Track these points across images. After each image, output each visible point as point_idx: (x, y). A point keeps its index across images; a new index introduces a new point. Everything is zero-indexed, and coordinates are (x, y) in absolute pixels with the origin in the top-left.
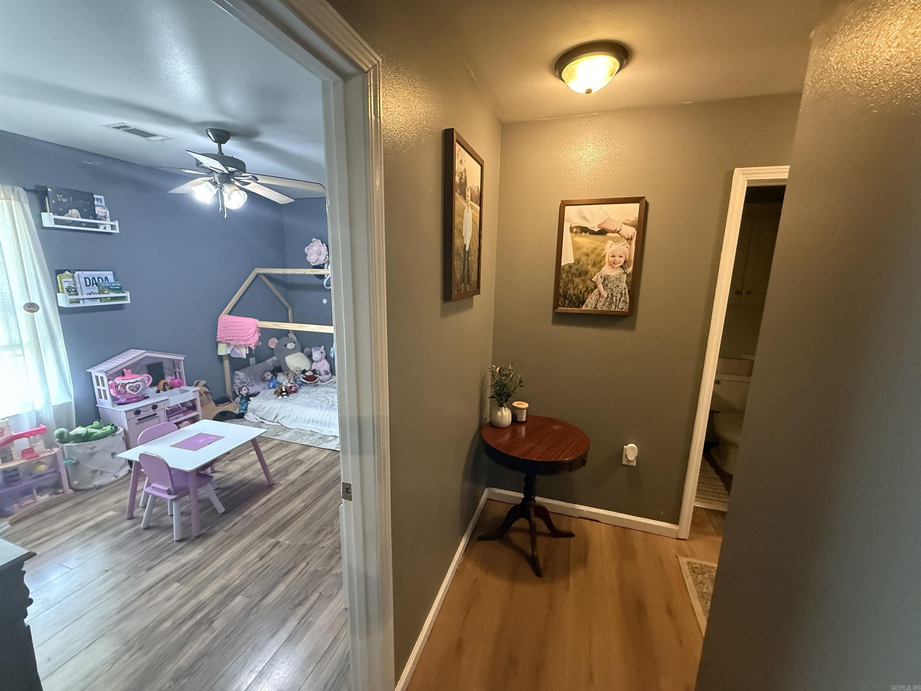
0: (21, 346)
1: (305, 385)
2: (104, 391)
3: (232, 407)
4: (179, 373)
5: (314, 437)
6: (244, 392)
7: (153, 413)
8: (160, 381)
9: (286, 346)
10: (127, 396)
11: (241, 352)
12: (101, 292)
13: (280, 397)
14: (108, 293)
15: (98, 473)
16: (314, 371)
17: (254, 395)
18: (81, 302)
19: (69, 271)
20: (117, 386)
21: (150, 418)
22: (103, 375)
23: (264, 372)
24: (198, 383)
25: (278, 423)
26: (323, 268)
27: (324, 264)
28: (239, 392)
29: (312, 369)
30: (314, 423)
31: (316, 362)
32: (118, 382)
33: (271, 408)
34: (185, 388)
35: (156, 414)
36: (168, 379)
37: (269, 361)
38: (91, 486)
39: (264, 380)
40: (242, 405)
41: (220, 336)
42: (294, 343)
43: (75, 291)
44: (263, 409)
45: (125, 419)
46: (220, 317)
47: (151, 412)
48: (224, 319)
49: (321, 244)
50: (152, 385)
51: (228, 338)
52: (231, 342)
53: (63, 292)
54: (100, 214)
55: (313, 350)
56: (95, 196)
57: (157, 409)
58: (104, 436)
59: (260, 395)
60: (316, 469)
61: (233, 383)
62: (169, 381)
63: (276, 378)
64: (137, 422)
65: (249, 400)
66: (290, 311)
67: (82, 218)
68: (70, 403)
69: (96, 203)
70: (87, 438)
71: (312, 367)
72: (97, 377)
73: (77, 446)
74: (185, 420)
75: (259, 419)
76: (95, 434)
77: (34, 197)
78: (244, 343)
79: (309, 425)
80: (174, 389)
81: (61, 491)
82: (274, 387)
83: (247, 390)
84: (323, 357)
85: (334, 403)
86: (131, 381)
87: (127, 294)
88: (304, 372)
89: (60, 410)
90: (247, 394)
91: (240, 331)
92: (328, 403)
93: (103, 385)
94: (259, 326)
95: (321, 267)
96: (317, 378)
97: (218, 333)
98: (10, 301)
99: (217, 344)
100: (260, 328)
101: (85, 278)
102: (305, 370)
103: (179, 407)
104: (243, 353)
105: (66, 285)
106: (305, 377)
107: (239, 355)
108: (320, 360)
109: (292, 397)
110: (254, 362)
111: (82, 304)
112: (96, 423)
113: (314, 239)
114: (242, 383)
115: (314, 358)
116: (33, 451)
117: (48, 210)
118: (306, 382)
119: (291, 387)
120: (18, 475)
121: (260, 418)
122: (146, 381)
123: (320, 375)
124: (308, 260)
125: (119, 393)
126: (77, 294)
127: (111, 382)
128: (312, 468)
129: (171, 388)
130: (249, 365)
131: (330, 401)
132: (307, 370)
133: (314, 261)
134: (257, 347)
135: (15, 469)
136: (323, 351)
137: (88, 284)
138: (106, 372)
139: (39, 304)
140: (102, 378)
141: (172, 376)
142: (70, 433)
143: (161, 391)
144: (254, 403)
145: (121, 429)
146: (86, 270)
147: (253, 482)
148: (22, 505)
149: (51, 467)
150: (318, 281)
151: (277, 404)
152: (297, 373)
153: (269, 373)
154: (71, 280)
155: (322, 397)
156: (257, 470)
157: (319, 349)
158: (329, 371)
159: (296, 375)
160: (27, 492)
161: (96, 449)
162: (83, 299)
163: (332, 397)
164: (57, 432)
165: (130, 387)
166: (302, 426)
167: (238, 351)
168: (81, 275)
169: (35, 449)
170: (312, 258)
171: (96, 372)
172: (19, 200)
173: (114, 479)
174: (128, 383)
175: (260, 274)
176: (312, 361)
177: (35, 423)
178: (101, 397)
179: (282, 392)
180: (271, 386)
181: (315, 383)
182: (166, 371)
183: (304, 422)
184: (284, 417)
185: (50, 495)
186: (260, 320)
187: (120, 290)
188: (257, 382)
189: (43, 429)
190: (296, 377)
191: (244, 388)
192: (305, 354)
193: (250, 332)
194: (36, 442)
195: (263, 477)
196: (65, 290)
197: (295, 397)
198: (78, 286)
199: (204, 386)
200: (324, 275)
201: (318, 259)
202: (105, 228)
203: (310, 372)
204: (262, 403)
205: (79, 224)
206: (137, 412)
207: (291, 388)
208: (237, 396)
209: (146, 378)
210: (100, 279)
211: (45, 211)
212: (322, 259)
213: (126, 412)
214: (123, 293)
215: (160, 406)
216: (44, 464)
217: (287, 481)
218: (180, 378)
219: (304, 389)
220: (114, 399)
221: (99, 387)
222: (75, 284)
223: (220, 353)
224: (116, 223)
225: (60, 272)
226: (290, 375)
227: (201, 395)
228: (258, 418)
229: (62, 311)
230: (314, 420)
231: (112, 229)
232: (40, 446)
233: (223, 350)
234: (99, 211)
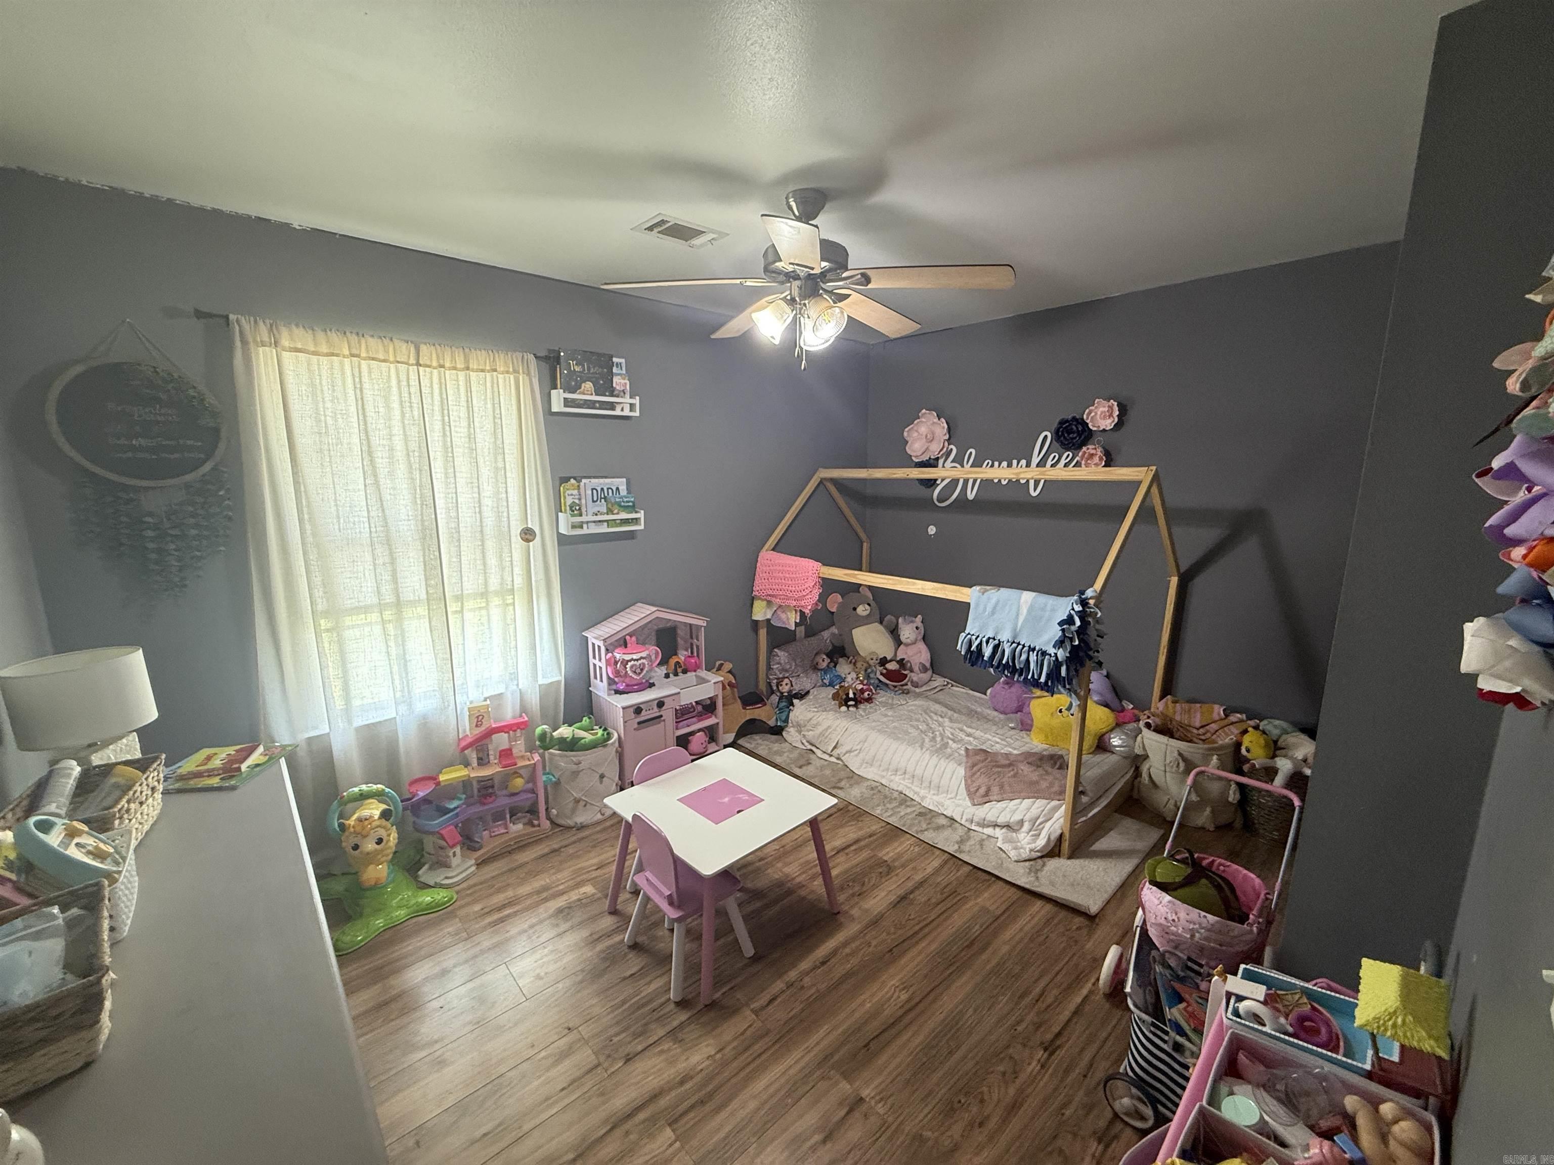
0: (512, 592)
1: (884, 688)
2: (600, 668)
3: (765, 713)
4: (698, 647)
5: (909, 810)
6: (785, 688)
7: (658, 714)
8: (671, 657)
9: (855, 609)
10: (627, 680)
11: (788, 619)
12: (610, 511)
13: (844, 708)
14: (618, 513)
15: (582, 803)
16: (901, 662)
17: (801, 696)
18: (585, 526)
19: (575, 478)
20: (616, 663)
21: (651, 722)
22: (601, 644)
23: (817, 654)
24: (721, 665)
25: (838, 759)
26: (936, 466)
27: (937, 459)
28: (778, 687)
29: (898, 659)
30: (907, 776)
31: (907, 645)
32: (618, 656)
33: (829, 727)
34: (703, 673)
35: (661, 716)
36: (682, 656)
37: (826, 634)
38: (570, 822)
39: (815, 668)
40: (781, 710)
41: (759, 586)
42: (869, 605)
43: (580, 509)
44: (815, 726)
45: (622, 719)
46: (761, 554)
47: (655, 712)
48: (768, 558)
49: (936, 420)
50: (661, 664)
51: (771, 592)
52: (773, 599)
53: (565, 512)
54: (618, 388)
55: (900, 620)
56: (615, 360)
57: (664, 708)
58: (593, 745)
59: (810, 697)
60: (920, 897)
61: (769, 668)
62: (683, 658)
63: (835, 667)
64: (636, 726)
65: (792, 704)
66: (865, 545)
67: (596, 395)
68: (559, 682)
69: (615, 370)
70: (571, 745)
71: (898, 654)
72: (593, 644)
73: (560, 756)
74: (699, 730)
75: (806, 744)
76: (583, 741)
77: (545, 366)
78: (795, 603)
79: (897, 778)
80: (689, 674)
81: (536, 822)
82: (831, 685)
83: (789, 685)
84: (921, 637)
85: (945, 740)
86: (635, 657)
87: (641, 515)
88: (883, 662)
89: (546, 691)
90: (790, 691)
91: (790, 582)
92: (933, 739)
93: (600, 660)
94: (821, 575)
95: (931, 463)
96: (906, 676)
97: (756, 582)
98: (506, 526)
99: (753, 599)
100: (823, 579)
101: (592, 489)
102: (885, 658)
103: (693, 706)
104: (791, 620)
105: (569, 501)
106: (885, 671)
107: (784, 623)
108: (914, 643)
109: (864, 710)
110: (803, 634)
111: (585, 531)
112: (586, 721)
113: (924, 411)
114: (784, 670)
115: (903, 638)
116: (512, 754)
117: (559, 386)
118: (888, 682)
119: (862, 691)
120: (493, 787)
121: (808, 742)
122: (653, 657)
123: (912, 671)
124: (909, 452)
125: (617, 673)
126: (581, 515)
127: (610, 655)
128: (912, 892)
129: (685, 672)
130: (795, 640)
131: (937, 733)
132: (889, 658)
133: (920, 453)
134: (814, 612)
135: (490, 778)
136: (920, 625)
137: (595, 499)
138: (604, 640)
139: (537, 530)
140: (599, 647)
141: (687, 650)
142: (554, 734)
143: (671, 675)
144: (800, 711)
145: (616, 736)
146: (595, 477)
147: (803, 893)
148: (493, 834)
149: (528, 782)
150: (923, 491)
151: (838, 721)
152: (871, 662)
153: (825, 657)
154: (575, 492)
155: (918, 720)
156: (808, 862)
157: (912, 622)
158: (928, 665)
159: (870, 666)
160: (498, 816)
161: (581, 766)
162: (587, 522)
163: (940, 725)
164: (539, 730)
165: (632, 667)
166: (883, 777)
167: (783, 616)
168: (588, 483)
169: (515, 751)
170: (917, 447)
171: (595, 637)
172: (529, 374)
173: (599, 816)
174: (630, 661)
175: (826, 479)
176: (898, 642)
177: (518, 712)
178: (596, 678)
179: (848, 699)
180: (827, 682)
181: (902, 685)
182: (680, 641)
183: (888, 770)
184: (850, 751)
185: (524, 824)
186: (824, 565)
187: (633, 508)
188: (805, 671)
189: (525, 723)
190: (869, 670)
191: (786, 681)
192: (886, 627)
193: (807, 585)
194: (516, 741)
195: (818, 885)
196: (568, 508)
197: (869, 713)
198: (583, 501)
199: (730, 672)
200: (936, 480)
201: (927, 448)
202: (622, 410)
203: (894, 663)
204: (813, 714)
205: (591, 404)
206: (638, 710)
207: (863, 694)
208: (773, 692)
209: (652, 651)
210: (610, 491)
211: (556, 388)
212: (935, 449)
213: (624, 708)
214: (636, 512)
215: (668, 703)
216: (521, 776)
217: (867, 911)
218: (698, 656)
219: (882, 697)
220: (611, 682)
221: (594, 661)
222: (580, 499)
223: (756, 617)
224: (637, 401)
225: (565, 480)
226: (859, 665)
227: (724, 688)
228: (804, 741)
229: (563, 540)
230: (908, 770)
231: (631, 411)
232: (519, 748)
233: (760, 612)
234: (619, 382)
